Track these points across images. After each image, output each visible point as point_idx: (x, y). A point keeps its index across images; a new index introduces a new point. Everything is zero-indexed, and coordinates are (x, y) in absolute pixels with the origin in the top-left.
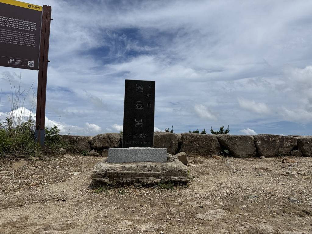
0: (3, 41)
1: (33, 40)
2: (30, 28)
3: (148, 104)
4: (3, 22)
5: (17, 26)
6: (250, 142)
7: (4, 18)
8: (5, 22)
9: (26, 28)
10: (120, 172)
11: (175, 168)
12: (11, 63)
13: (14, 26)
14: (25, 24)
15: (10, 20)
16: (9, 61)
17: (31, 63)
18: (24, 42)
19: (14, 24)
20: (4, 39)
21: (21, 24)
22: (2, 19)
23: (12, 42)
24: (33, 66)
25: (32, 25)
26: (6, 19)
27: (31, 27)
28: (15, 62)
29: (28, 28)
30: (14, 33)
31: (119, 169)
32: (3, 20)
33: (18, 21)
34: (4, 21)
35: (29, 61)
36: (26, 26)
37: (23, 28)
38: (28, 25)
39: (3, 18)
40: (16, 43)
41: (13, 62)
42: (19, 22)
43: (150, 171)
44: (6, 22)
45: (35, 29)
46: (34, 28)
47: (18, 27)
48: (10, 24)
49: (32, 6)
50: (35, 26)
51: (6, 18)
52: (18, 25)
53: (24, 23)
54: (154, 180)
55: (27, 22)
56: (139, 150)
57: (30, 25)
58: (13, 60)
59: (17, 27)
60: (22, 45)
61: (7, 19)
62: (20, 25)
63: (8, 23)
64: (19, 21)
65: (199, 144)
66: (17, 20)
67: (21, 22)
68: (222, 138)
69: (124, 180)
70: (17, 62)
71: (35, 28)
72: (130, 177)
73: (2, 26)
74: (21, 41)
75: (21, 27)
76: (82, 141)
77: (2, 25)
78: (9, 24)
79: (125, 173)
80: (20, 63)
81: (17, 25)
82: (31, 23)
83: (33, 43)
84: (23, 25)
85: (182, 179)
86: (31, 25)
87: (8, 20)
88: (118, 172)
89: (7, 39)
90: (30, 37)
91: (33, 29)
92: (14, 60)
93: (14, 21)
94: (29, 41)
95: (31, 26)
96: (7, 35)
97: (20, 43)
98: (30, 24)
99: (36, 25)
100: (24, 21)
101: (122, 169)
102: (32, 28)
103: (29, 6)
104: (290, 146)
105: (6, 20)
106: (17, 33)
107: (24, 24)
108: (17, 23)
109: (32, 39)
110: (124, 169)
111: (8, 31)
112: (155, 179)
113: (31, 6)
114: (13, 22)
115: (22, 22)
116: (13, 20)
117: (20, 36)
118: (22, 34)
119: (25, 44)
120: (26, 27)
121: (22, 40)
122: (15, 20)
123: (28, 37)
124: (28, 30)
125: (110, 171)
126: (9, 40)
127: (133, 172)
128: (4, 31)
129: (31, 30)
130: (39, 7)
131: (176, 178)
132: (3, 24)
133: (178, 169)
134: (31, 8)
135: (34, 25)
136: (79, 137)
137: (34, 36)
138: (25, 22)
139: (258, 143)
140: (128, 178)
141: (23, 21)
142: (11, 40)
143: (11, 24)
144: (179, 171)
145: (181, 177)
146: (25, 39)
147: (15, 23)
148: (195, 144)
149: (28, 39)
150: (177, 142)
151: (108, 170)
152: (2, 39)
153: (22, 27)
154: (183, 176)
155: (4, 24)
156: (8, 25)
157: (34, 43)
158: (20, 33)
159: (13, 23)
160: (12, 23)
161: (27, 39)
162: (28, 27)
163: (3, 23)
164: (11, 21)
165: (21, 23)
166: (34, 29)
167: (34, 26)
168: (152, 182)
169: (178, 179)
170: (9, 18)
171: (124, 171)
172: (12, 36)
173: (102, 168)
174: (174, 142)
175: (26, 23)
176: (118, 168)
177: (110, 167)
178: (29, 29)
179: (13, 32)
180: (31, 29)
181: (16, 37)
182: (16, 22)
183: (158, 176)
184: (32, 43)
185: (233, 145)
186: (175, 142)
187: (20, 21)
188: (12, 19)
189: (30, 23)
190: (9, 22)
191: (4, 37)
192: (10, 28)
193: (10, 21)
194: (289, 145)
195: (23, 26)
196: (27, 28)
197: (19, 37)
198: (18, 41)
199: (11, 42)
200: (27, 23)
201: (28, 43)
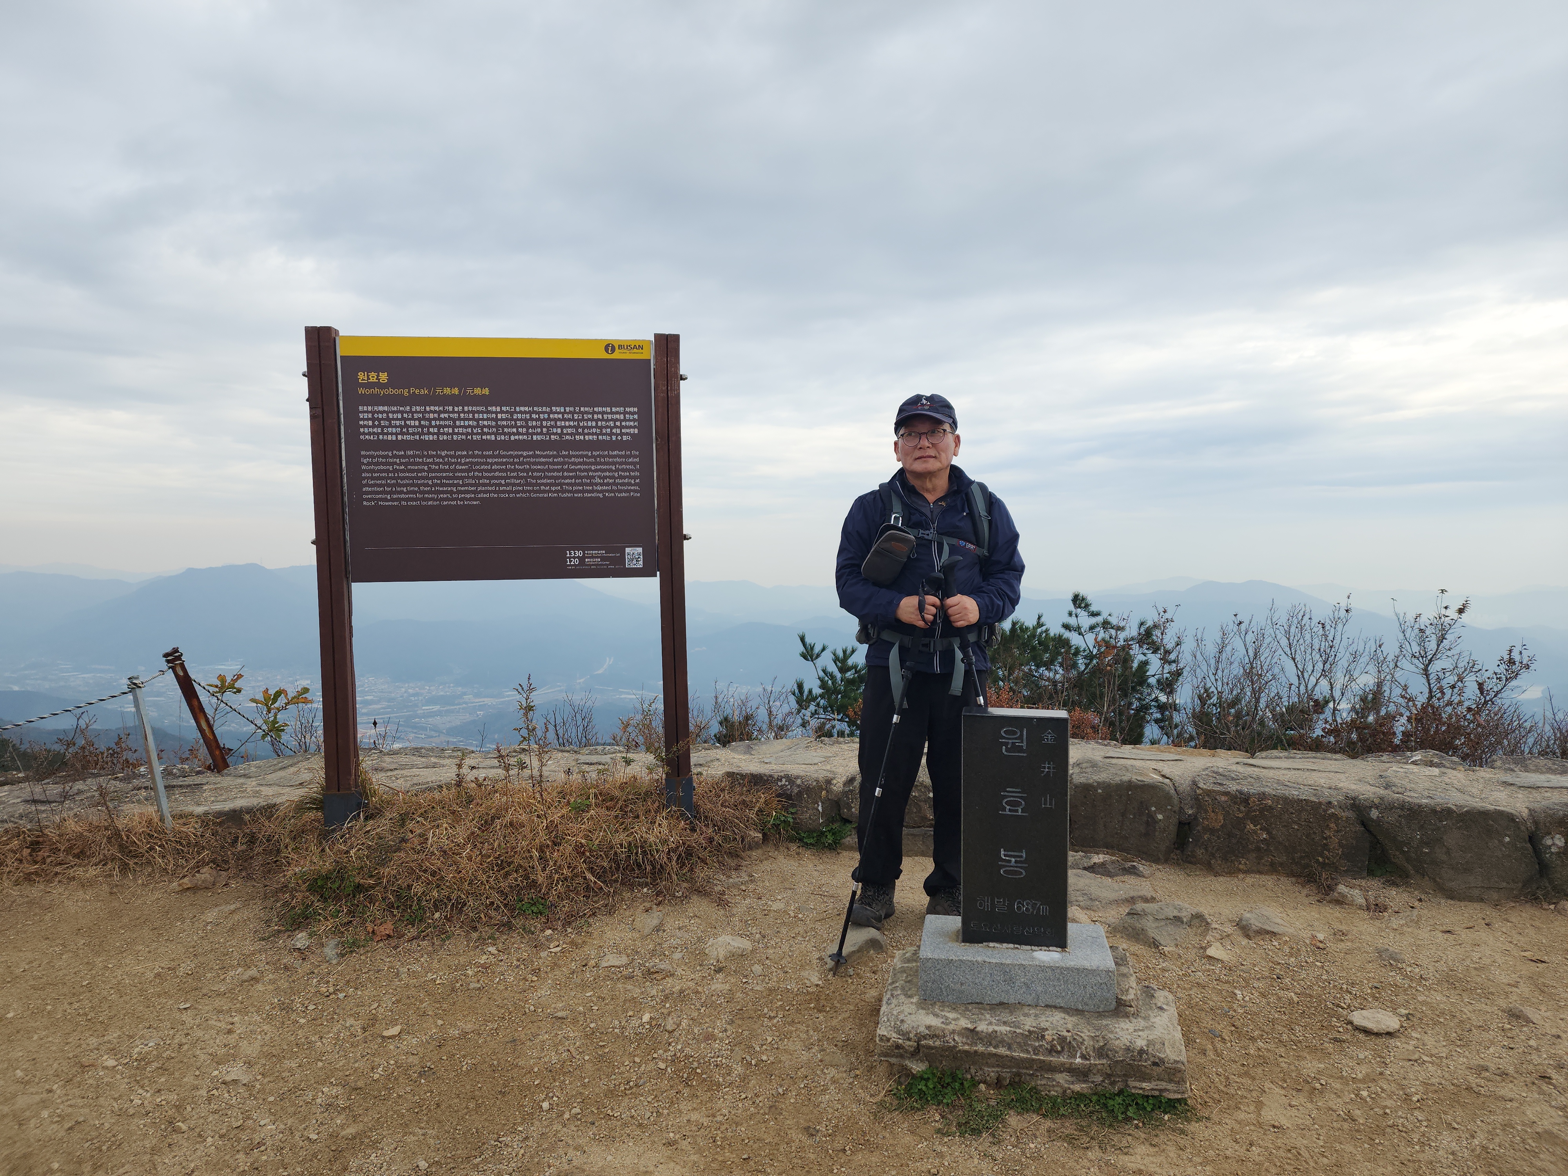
0: (545, 492)
1: (633, 471)
2: (618, 431)
3: (1046, 800)
4: (536, 427)
5: (580, 430)
6: (1507, 839)
7: (539, 413)
8: (542, 427)
9: (606, 434)
10: (960, 1047)
11: (1141, 1052)
12: (575, 565)
13: (571, 434)
14: (603, 420)
15: (556, 416)
16: (570, 558)
17: (634, 554)
18: (608, 484)
19: (570, 427)
20: (546, 485)
21: (590, 424)
22: (534, 416)
23: (572, 492)
24: (641, 563)
25: (625, 420)
26: (544, 413)
27: (621, 427)
28: (588, 558)
29: (614, 431)
30: (573, 459)
31: (956, 1038)
32: (536, 420)
33: (580, 412)
34: (539, 423)
35: (628, 550)
36: (607, 427)
37: (597, 435)
38: (612, 420)
39: (536, 413)
40: (583, 491)
41: (582, 560)
42: (586, 416)
43: (1058, 1052)
44: (544, 423)
45: (636, 431)
46: (631, 427)
47: (584, 434)
48: (559, 431)
49: (617, 347)
50: (634, 420)
51: (544, 409)
52: (584, 428)
53: (600, 416)
54: (1071, 1086)
55: (609, 410)
56: (1017, 967)
57: (617, 420)
58: (579, 553)
59: (580, 434)
60: (601, 495)
61: (549, 413)
62: (588, 427)
63: (553, 427)
64: (583, 413)
65: (1269, 833)
66: (577, 409)
67: (590, 416)
68: (1374, 814)
69: (973, 1071)
70: (592, 557)
71: (634, 427)
72: (993, 1067)
73: (537, 440)
74: (596, 484)
75: (593, 434)
76: (808, 797)
77: (535, 438)
78: (555, 430)
79: (976, 1052)
80: (603, 558)
81: (581, 427)
82: (620, 413)
83: (633, 482)
84: (597, 424)
85: (1166, 1090)
86: (622, 417)
87: (551, 416)
88: (955, 1047)
89: (555, 485)
90: (621, 463)
91: (628, 431)
92: (584, 553)
93: (570, 416)
94: (621, 477)
95: (621, 421)
96: (554, 471)
97: (593, 491)
98: (618, 416)
99: (636, 417)
100: (600, 409)
101: (967, 1038)
102: (627, 427)
103: (610, 347)
105: (546, 416)
106: (582, 456)
107: (598, 420)
108: (578, 420)
109: (629, 470)
110: (973, 1038)
111: (554, 457)
112: (1073, 1083)
113: (613, 350)
114: (565, 420)
115: (594, 413)
116: (565, 412)
117: (592, 467)
118: (599, 456)
119: (611, 491)
120: (608, 430)
121: (600, 477)
122: (570, 412)
123: (614, 463)
124: (614, 438)
125: (931, 1043)
126: (561, 485)
127: (1002, 1051)
128: (544, 456)
129: (625, 438)
130: (638, 346)
131: (1144, 1085)
132: (537, 434)
133: (1152, 1059)
134: (617, 355)
135: (631, 417)
136: (799, 782)
137: (635, 456)
138: (603, 413)
139: (1549, 842)
140: (986, 1069)
141: (596, 409)
142: (568, 484)
143: (562, 428)
144: (1155, 1064)
145: (1163, 1085)
146: (607, 474)
147: (571, 423)
149: (617, 470)
150: (1174, 820)
151: (925, 1037)
152: (543, 488)
153: (594, 430)
154: (1170, 1081)
155: (541, 433)
156: (554, 434)
157: (637, 481)
158: (592, 456)
159: (567, 424)
160: (563, 423)
161: (615, 471)
162: (611, 428)
163: (539, 430)
164: (559, 419)
165: (589, 420)
166: (632, 431)
167: (630, 420)
168: (1065, 1091)
169: (1152, 1089)
170: (554, 409)
171: (971, 1044)
172: (568, 470)
173: (905, 1027)
174: (1160, 817)
175: (605, 416)
176: (954, 1032)
177: (928, 1027)
178: (617, 435)
179: (570, 456)
180: (624, 434)
181: (580, 470)
182: (576, 416)
183: (1081, 1074)
184: (630, 484)
186: (1167, 818)
187: (586, 412)
188: (562, 409)
189: (617, 413)
190: (553, 423)
191: (546, 477)
192: (560, 445)
193: (556, 420)
195: (599, 428)
196: (611, 434)
197: (590, 470)
198: (587, 484)
199: (568, 491)
200: (607, 413)
201: (617, 484)
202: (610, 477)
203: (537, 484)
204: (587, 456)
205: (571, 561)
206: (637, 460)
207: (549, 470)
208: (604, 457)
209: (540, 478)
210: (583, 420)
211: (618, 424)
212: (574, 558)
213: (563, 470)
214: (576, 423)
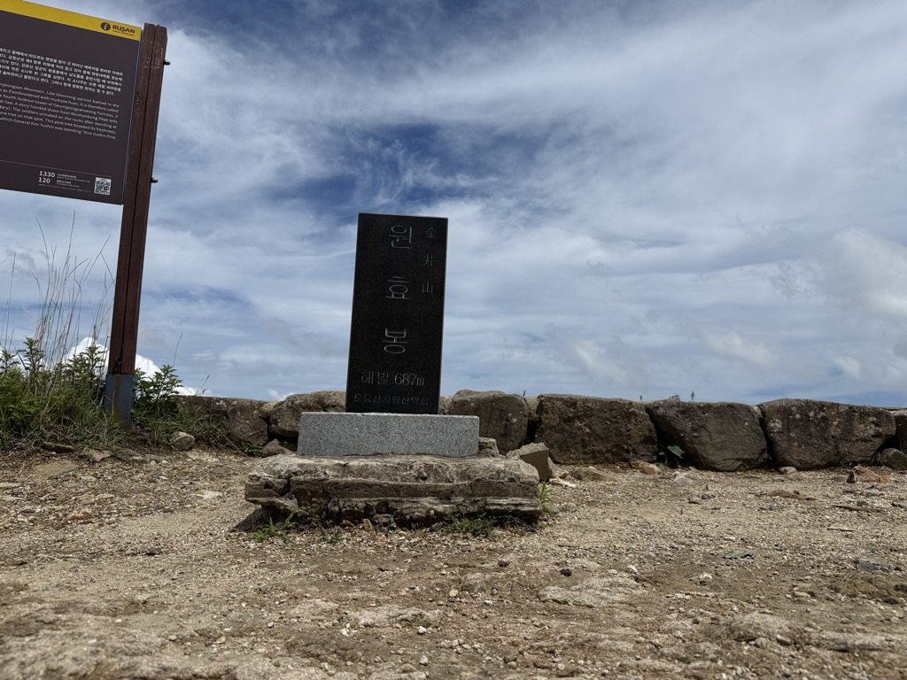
0: (27, 120)
1: (112, 119)
2: (103, 87)
3: (426, 286)
4: (29, 69)
5: (68, 79)
6: (747, 424)
7: (33, 59)
8: (34, 70)
9: (92, 87)
10: (331, 479)
11: (498, 472)
12: (46, 183)
13: (60, 81)
14: (91, 76)
15: (48, 65)
16: (42, 177)
17: (103, 183)
18: (87, 125)
19: (60, 75)
20: (30, 115)
21: (78, 76)
22: (28, 60)
23: (53, 124)
24: (109, 191)
25: (110, 80)
26: (38, 60)
27: (107, 84)
28: (59, 179)
29: (100, 86)
30: (58, 100)
31: (327, 472)
32: (30, 64)
33: (71, 66)
34: (32, 67)
35: (98, 179)
36: (93, 82)
37: (84, 86)
38: (99, 77)
39: (30, 58)
40: (63, 126)
41: (53, 180)
42: (76, 70)
43: (424, 479)
44: (37, 68)
45: (119, 90)
46: (115, 86)
47: (72, 83)
48: (49, 76)
49: (112, 27)
50: (119, 82)
51: (39, 57)
52: (72, 78)
53: (89, 73)
54: (435, 507)
55: (97, 69)
56: (392, 419)
57: (104, 78)
58: (52, 175)
59: (68, 82)
60: (80, 132)
61: (43, 61)
62: (76, 79)
63: (44, 72)
64: (74, 67)
65: (590, 428)
66: (69, 63)
67: (80, 71)
68: (661, 411)
69: (341, 503)
70: (64, 180)
71: (119, 87)
72: (362, 497)
73: (27, 79)
74: (77, 123)
75: (80, 84)
76: (242, 414)
77: (26, 77)
78: (46, 75)
79: (347, 483)
80: (73, 182)
81: (70, 77)
82: (107, 74)
83: (110, 127)
84: (85, 78)
85: (520, 504)
86: (108, 77)
87: (44, 64)
88: (324, 479)
89: (39, 117)
90: (102, 111)
91: (112, 88)
92: (56, 175)
93: (62, 67)
94: (100, 121)
95: (107, 80)
96: (39, 105)
97: (73, 128)
98: (105, 76)
99: (121, 79)
100: (90, 68)
101: (338, 471)
102: (111, 85)
103: (105, 25)
104: (873, 436)
105: (39, 63)
106: (67, 99)
107: (87, 75)
108: (69, 72)
109: (109, 118)
110: (344, 472)
111: (41, 95)
112: (436, 505)
113: (108, 27)
114: (56, 69)
115: (84, 69)
116: (57, 63)
117: (75, 109)
118: (82, 102)
119: (90, 131)
120: (94, 85)
121: (81, 118)
122: (62, 65)
123: (97, 110)
124: (99, 91)
125: (302, 478)
126: (44, 117)
127: (371, 480)
128: (32, 93)
129: (108, 93)
130: (131, 30)
131: (501, 501)
132: (29, 74)
133: (509, 476)
134: (111, 32)
135: (117, 79)
136: (235, 403)
137: (115, 108)
138: (92, 71)
139: (773, 425)
140: (354, 500)
141: (86, 67)
142: (50, 118)
143: (52, 74)
144: (512, 480)
145: (519, 500)
146: (88, 117)
147: (62, 73)
148: (580, 428)
149: (97, 116)
150: (526, 420)
151: (295, 474)
152: (26, 117)
153: (82, 82)
154: (525, 496)
155: (33, 75)
156: (43, 77)
157: (114, 127)
158: (76, 101)
159: (58, 72)
160: (54, 71)
161: (95, 116)
162: (98, 83)
163: (31, 72)
164: (51, 68)
165: (78, 73)
166: (115, 89)
167: (114, 81)
168: (428, 512)
169: (508, 504)
170: (48, 59)
171: (342, 476)
172: (52, 107)
173: (278, 468)
174: (515, 420)
175: (93, 74)
176: (326, 467)
177: (301, 466)
178: (102, 89)
179: (57, 98)
180: (108, 90)
181: (64, 110)
182: (67, 69)
183: (445, 496)
184: (107, 128)
185: (695, 430)
186: (519, 421)
187: (76, 67)
188: (55, 61)
189: (104, 73)
190: (45, 69)
191: (30, 109)
192: (47, 87)
193: (48, 68)
194: (872, 432)
195: (86, 81)
196: (97, 88)
197: (73, 111)
198: (68, 121)
199: (50, 124)
200: (95, 72)
201: (96, 126)
202: (90, 120)
203: (21, 113)
204: (72, 100)
205: (42, 180)
206: (117, 111)
207: (34, 104)
208: (88, 103)
209: (25, 108)
210: (73, 72)
211: (104, 81)
212: (46, 177)
213: (48, 107)
214: (66, 74)
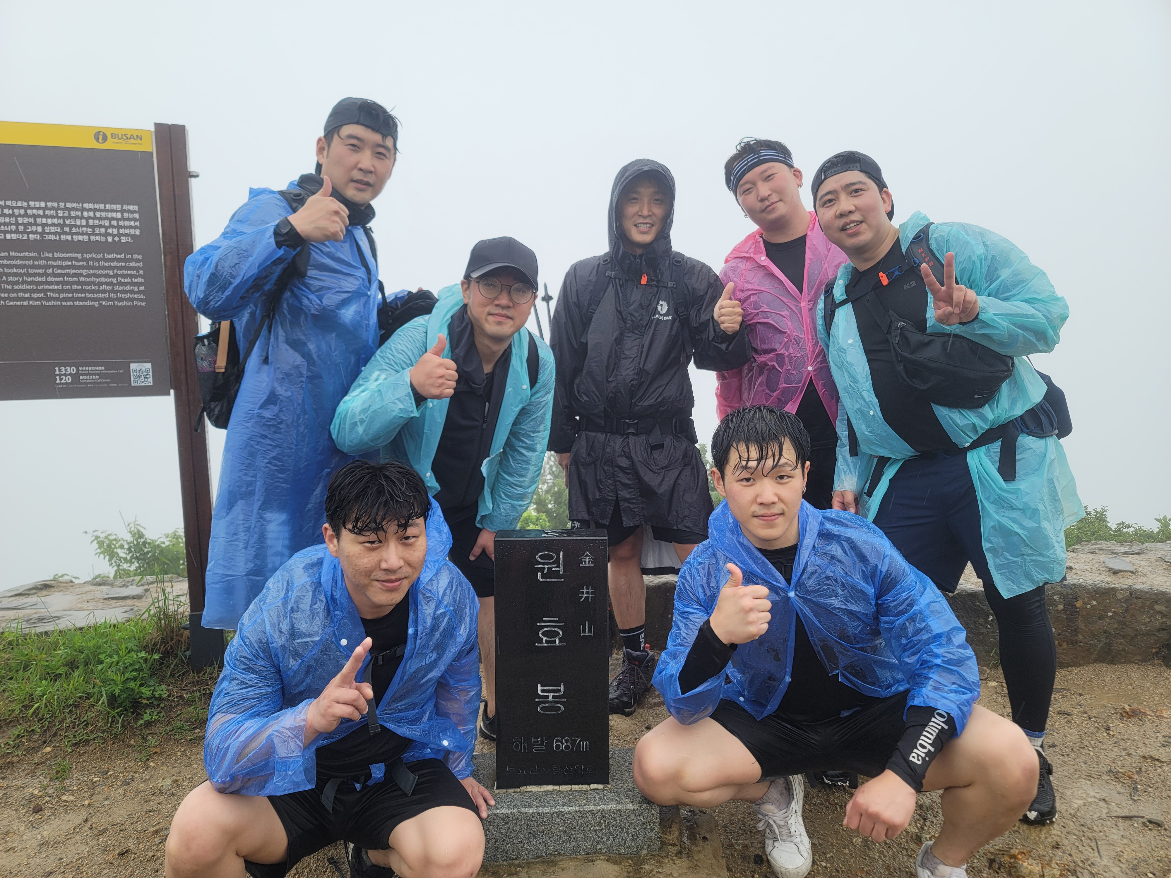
0: (24, 299)
1: (136, 277)
2: (115, 231)
4: (10, 224)
5: (67, 229)
7: (13, 208)
8: (17, 224)
9: (99, 234)
12: (66, 383)
13: (55, 233)
14: (95, 218)
15: (35, 212)
16: (60, 375)
17: (142, 370)
18: (104, 292)
19: (53, 225)
20: (25, 291)
21: (78, 222)
22: (6, 211)
23: (58, 299)
24: (151, 380)
25: (123, 219)
26: (19, 208)
27: (119, 227)
28: (83, 375)
29: (110, 231)
30: (58, 263)
32: (10, 216)
33: (66, 209)
34: (13, 220)
35: (133, 366)
36: (100, 226)
37: (89, 235)
38: (106, 218)
39: (9, 207)
40: (73, 299)
41: (75, 377)
42: (73, 214)
44: (20, 220)
45: (138, 232)
46: (130, 227)
47: (72, 234)
48: (40, 229)
49: (109, 137)
50: (135, 220)
51: (20, 203)
52: (71, 226)
53: (91, 214)
55: (102, 207)
57: (113, 219)
58: (73, 370)
59: (66, 233)
60: (96, 304)
61: (25, 209)
62: (76, 226)
63: (31, 224)
64: (69, 210)
66: (62, 205)
67: (79, 213)
70: (88, 374)
71: (135, 227)
73: (11, 240)
74: (90, 292)
75: (83, 234)
77: (8, 236)
78: (34, 228)
80: (101, 375)
81: (67, 226)
82: (116, 211)
83: (136, 289)
84: (87, 222)
86: (119, 215)
87: (29, 212)
89: (40, 291)
90: (121, 268)
91: (127, 231)
92: (78, 370)
93: (53, 213)
94: (120, 284)
95: (118, 220)
96: (35, 275)
97: (86, 299)
98: (114, 215)
99: (137, 216)
100: (91, 206)
102: (125, 227)
103: (100, 135)
105: (22, 212)
106: (70, 259)
107: (89, 218)
108: (64, 218)
109: (131, 276)
111: (34, 259)
113: (105, 138)
114: (47, 217)
115: (83, 210)
116: (46, 208)
117: (84, 272)
118: (90, 259)
119: (109, 299)
120: (103, 230)
121: (94, 283)
122: (53, 208)
123: (112, 268)
124: (110, 239)
126: (45, 291)
128: (22, 259)
129: (124, 239)
130: (137, 136)
132: (11, 232)
134: (110, 145)
135: (131, 216)
137: (138, 261)
138: (95, 210)
141: (86, 206)
142: (53, 291)
143: (43, 226)
146: (103, 280)
147: (55, 221)
149: (116, 276)
152: (21, 295)
153: (84, 230)
155: (17, 232)
156: (32, 232)
157: (142, 288)
158: (83, 260)
159: (50, 221)
160: (44, 221)
161: (113, 277)
162: (106, 228)
163: (14, 228)
164: (39, 216)
165: (77, 217)
166: (133, 231)
167: (129, 220)
170: (32, 204)
172: (53, 275)
175: (98, 214)
178: (114, 236)
179: (54, 259)
180: (122, 235)
181: (68, 275)
182: (60, 213)
184: (132, 292)
187: (73, 209)
188: (43, 205)
189: (112, 211)
190: (31, 220)
191: (23, 282)
192: (40, 245)
193: (35, 217)
195: (90, 227)
196: (106, 235)
197: (81, 275)
198: (77, 291)
199: (54, 299)
200: (100, 210)
201: (116, 292)
202: (107, 284)
203: (13, 291)
204: (76, 259)
205: (61, 379)
206: (141, 264)
207: (28, 275)
208: (98, 260)
209: (17, 283)
210: (70, 217)
211: (114, 223)
212: (66, 375)
213: (47, 275)
214: (61, 221)
